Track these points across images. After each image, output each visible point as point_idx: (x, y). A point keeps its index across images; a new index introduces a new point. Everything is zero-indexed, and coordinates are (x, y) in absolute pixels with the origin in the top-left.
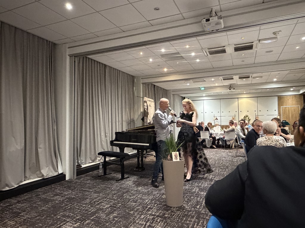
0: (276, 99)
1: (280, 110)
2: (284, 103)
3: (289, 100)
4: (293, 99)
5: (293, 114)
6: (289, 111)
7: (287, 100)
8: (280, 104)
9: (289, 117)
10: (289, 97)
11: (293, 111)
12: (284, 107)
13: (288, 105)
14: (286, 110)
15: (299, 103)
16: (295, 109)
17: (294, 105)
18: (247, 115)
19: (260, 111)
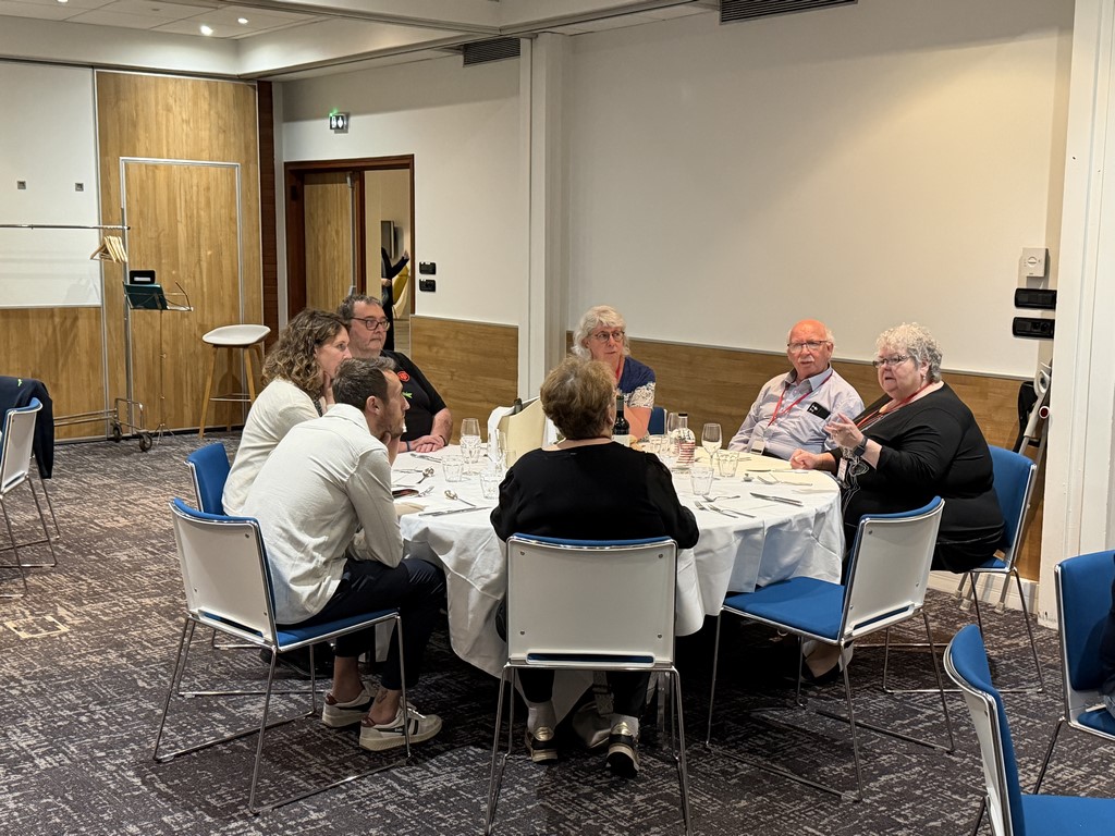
0: (82, 93)
1: (113, 184)
2: (141, 133)
3: (176, 109)
4: (195, 104)
5: (199, 224)
6: (175, 200)
7: (160, 107)
8: (115, 133)
9: (176, 249)
10: (171, 88)
11: (198, 201)
12: (140, 165)
13: (168, 151)
14: (154, 188)
15: (234, 143)
16: (208, 189)
17: (205, 154)
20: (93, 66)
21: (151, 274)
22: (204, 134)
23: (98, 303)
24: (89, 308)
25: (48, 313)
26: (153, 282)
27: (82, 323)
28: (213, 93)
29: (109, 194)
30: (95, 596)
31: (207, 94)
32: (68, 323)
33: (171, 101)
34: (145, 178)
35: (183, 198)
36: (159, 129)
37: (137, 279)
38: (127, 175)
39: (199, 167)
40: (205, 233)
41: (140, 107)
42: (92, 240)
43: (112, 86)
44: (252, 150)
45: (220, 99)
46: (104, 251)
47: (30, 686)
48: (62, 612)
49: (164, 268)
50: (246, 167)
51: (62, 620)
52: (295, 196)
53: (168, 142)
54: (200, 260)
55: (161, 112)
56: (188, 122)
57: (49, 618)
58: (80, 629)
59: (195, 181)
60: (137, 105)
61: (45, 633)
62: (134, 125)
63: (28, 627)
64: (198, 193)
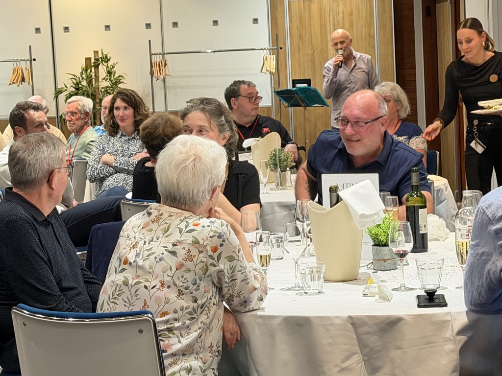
18: (100, 55)
19: (175, 24)
21: (308, 82)
26: (309, 85)
37: (298, 85)
49: (318, 76)
52: (430, 14)
64: (343, 18)
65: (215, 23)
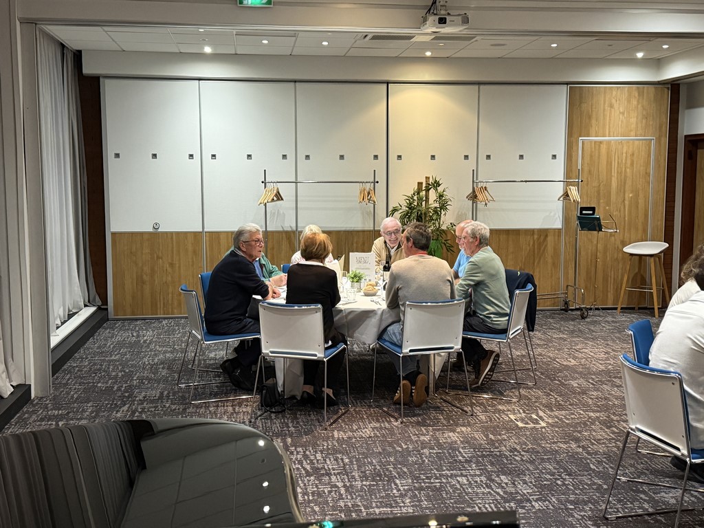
0: (559, 101)
1: (574, 154)
2: (594, 122)
3: (616, 106)
4: (629, 101)
5: (625, 176)
6: (611, 162)
7: (606, 105)
8: (577, 124)
9: (609, 193)
10: (614, 93)
11: (626, 163)
12: (591, 141)
13: (609, 132)
14: (599, 155)
15: (652, 125)
16: (633, 154)
17: (633, 133)
18: (431, 181)
19: (488, 157)
20: (567, 84)
21: (593, 209)
22: (633, 120)
23: (560, 227)
24: (555, 229)
25: (531, 232)
26: (593, 214)
27: (550, 238)
28: (641, 94)
29: (571, 160)
30: (560, 407)
31: (637, 95)
32: (542, 238)
33: (614, 101)
34: (593, 150)
35: (616, 162)
36: (604, 119)
37: (584, 212)
38: (583, 148)
39: (628, 141)
40: (629, 183)
41: (594, 107)
42: (559, 189)
43: (578, 95)
44: (664, 128)
45: (645, 97)
46: (566, 195)
47: (526, 457)
48: (541, 413)
49: (602, 205)
50: (659, 140)
51: (541, 418)
52: (691, 157)
53: (609, 127)
54: (624, 200)
55: (606, 108)
56: (623, 113)
57: (534, 416)
58: (553, 426)
59: (625, 151)
60: (592, 105)
61: (532, 425)
62: (590, 117)
63: (522, 420)
64: (626, 158)
65: (521, 157)
